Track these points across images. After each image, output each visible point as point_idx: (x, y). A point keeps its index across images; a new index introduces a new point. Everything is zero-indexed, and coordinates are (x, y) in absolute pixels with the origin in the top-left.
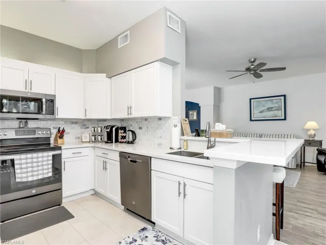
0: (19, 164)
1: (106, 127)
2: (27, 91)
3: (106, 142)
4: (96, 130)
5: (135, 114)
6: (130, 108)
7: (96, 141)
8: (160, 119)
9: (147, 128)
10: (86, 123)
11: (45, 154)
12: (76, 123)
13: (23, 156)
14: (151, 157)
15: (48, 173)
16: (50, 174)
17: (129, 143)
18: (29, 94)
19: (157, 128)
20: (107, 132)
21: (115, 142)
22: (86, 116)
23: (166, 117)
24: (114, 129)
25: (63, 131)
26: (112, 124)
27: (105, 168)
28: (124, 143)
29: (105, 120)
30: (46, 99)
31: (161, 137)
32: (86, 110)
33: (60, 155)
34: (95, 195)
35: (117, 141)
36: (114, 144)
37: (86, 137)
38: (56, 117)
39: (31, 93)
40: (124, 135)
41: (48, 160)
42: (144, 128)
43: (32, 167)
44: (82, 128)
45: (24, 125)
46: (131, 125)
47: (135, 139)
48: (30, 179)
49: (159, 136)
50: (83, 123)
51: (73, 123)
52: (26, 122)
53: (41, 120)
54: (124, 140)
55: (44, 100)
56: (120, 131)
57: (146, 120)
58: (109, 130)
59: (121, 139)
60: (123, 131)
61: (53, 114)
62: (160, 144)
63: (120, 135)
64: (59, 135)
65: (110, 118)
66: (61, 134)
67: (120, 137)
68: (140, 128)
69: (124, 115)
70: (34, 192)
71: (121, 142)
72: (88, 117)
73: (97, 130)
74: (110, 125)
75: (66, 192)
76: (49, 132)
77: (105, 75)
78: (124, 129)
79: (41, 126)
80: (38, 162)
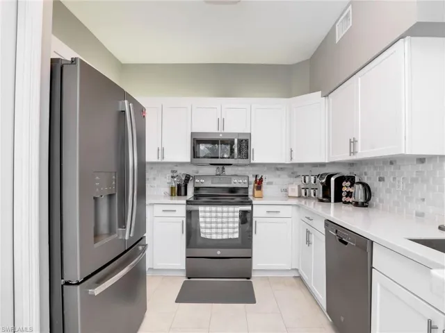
0: (204, 217)
1: (321, 176)
2: (220, 131)
3: (321, 201)
4: (307, 181)
5: (363, 153)
6: (353, 142)
7: (307, 197)
8: (421, 160)
9: (394, 179)
10: (296, 169)
11: (231, 208)
12: (282, 169)
13: (208, 208)
14: (372, 242)
15: (234, 233)
16: (237, 236)
17: (356, 204)
18: (221, 135)
19: (415, 180)
20: (322, 183)
21: (335, 201)
22: (291, 158)
23: (435, 157)
24: (333, 179)
25: (261, 180)
26: (330, 171)
27: (308, 242)
28: (350, 205)
29: (323, 165)
30: (238, 140)
31: (423, 200)
32: (292, 151)
33: (251, 212)
34: (298, 279)
35: (338, 199)
36: (332, 204)
37: (293, 190)
38: (252, 162)
39: (223, 134)
40: (351, 190)
41: (234, 217)
42: (389, 180)
43: (217, 223)
44: (290, 176)
45: (221, 172)
46: (366, 174)
47: (369, 199)
48: (214, 237)
49: (420, 196)
50: (292, 169)
51: (277, 169)
52: (223, 168)
53: (237, 165)
54: (351, 200)
55: (236, 141)
56: (344, 184)
57: (391, 163)
58: (324, 181)
59: (346, 196)
60: (349, 184)
61: (247, 158)
62: (420, 215)
63: (344, 189)
64: (256, 185)
65: (327, 162)
66: (258, 184)
67: (344, 194)
68: (381, 179)
69: (344, 156)
70: (219, 253)
71: (345, 203)
72: (296, 160)
73: (310, 181)
74: (327, 172)
75: (257, 263)
76: (246, 181)
77: (320, 93)
78: (351, 180)
79: (238, 173)
80: (222, 217)
